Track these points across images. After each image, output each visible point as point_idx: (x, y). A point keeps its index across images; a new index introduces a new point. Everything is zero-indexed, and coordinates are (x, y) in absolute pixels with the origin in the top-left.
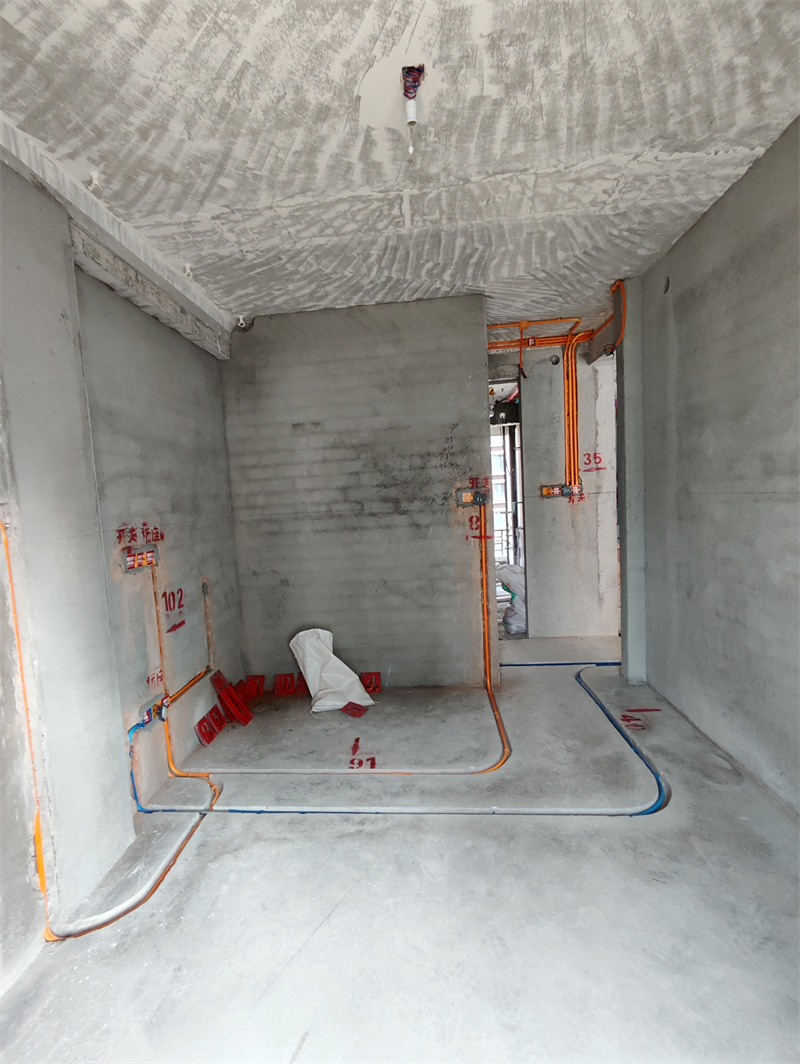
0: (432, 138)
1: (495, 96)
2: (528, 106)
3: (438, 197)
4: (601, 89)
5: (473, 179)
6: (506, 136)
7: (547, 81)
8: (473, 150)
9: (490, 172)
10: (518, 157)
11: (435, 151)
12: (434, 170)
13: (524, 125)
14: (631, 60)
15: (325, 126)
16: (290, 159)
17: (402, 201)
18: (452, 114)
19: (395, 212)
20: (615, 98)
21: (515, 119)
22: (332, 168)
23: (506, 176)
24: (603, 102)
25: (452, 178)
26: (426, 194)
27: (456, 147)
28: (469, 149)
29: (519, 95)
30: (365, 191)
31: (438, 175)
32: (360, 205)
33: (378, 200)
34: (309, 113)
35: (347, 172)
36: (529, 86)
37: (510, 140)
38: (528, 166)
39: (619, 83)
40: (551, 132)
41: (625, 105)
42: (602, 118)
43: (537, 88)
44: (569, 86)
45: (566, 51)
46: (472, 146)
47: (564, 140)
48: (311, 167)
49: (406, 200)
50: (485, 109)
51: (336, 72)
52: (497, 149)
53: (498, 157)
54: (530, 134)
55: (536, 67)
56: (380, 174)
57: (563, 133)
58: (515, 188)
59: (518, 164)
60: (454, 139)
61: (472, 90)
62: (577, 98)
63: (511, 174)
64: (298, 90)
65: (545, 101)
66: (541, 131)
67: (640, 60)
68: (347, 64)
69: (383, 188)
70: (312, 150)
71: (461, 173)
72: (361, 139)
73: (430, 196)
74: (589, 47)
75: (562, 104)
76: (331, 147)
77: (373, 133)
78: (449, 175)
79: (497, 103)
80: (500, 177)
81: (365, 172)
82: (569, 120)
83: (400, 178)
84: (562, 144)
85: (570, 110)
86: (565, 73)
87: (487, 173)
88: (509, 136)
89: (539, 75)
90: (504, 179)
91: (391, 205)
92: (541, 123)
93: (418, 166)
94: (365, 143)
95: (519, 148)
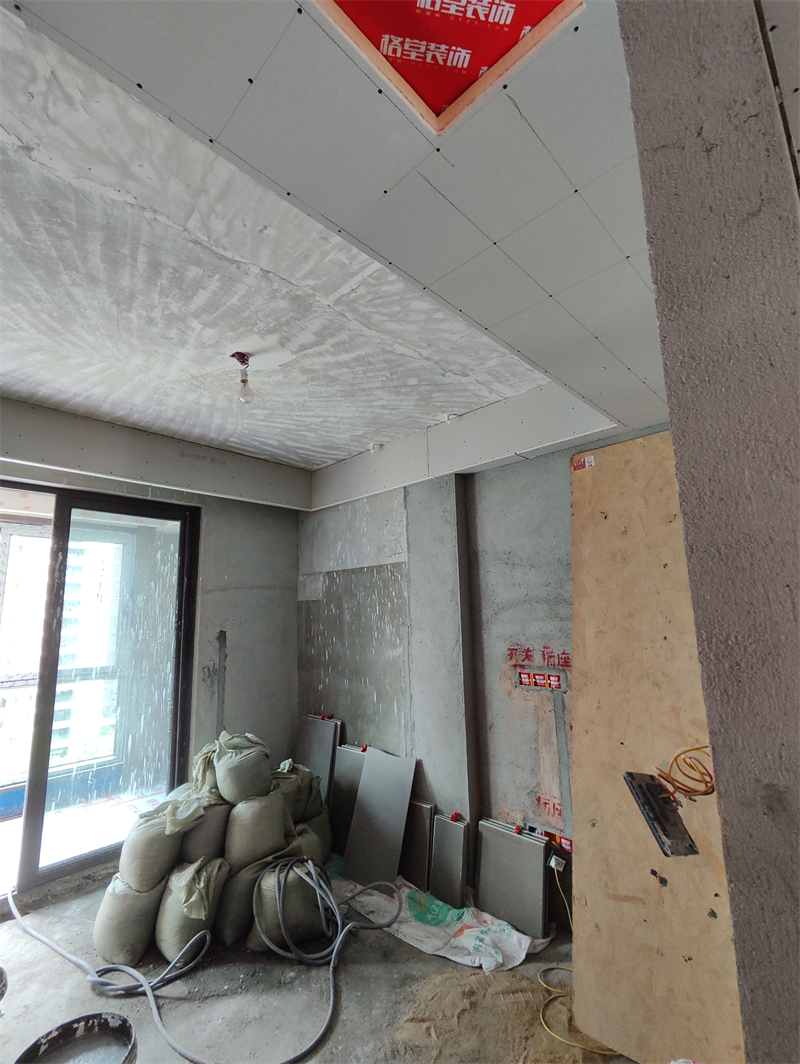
0: (261, 325)
1: (196, 321)
2: (170, 300)
3: (305, 277)
4: (102, 276)
5: (257, 270)
6: (201, 290)
7: (150, 307)
8: (237, 297)
9: (235, 266)
10: (198, 263)
11: (267, 316)
12: (283, 304)
13: (180, 289)
14: (74, 283)
15: (316, 367)
16: (360, 369)
17: (342, 296)
18: (233, 329)
19: (362, 291)
20: (85, 259)
21: (187, 298)
22: (347, 351)
23: (221, 251)
24: (97, 263)
25: (275, 286)
26: (313, 288)
27: (248, 308)
28: (239, 300)
29: (176, 311)
30: (355, 325)
31: (283, 298)
32: (376, 318)
33: (355, 311)
34: (314, 375)
35: (344, 343)
36: (166, 312)
37: (198, 285)
38: (190, 245)
39: (83, 271)
40: (155, 266)
41: (69, 244)
42: (95, 247)
43: (160, 308)
44: (132, 296)
45: (133, 315)
46: (235, 301)
47: (141, 248)
48: (357, 359)
49: (337, 295)
50: (205, 317)
51: (280, 377)
52: (214, 284)
53: (217, 276)
54: (178, 277)
55: (157, 320)
56: (325, 328)
57: (142, 258)
58: (218, 226)
59: (201, 255)
60: (246, 314)
61: (209, 333)
62: (125, 281)
63: (214, 248)
64: (304, 383)
65: (157, 297)
66: (166, 273)
67: (65, 278)
68: (270, 376)
69: (339, 317)
70: (339, 365)
71: (263, 285)
72: (305, 352)
73: (311, 282)
74: (114, 310)
75: (140, 285)
76: (330, 359)
77: (295, 350)
78: (275, 291)
79: (196, 315)
80: (229, 255)
81: (332, 335)
82: (134, 267)
83: (316, 315)
84: (144, 245)
85: (132, 275)
86: (135, 304)
87: (238, 268)
88: (198, 288)
89: (157, 314)
90: (224, 248)
91: (355, 301)
92: (163, 281)
93: (291, 314)
94: (306, 349)
95: (193, 272)
